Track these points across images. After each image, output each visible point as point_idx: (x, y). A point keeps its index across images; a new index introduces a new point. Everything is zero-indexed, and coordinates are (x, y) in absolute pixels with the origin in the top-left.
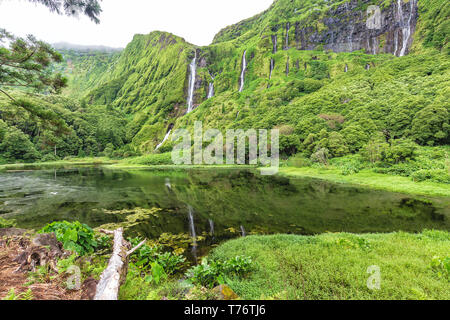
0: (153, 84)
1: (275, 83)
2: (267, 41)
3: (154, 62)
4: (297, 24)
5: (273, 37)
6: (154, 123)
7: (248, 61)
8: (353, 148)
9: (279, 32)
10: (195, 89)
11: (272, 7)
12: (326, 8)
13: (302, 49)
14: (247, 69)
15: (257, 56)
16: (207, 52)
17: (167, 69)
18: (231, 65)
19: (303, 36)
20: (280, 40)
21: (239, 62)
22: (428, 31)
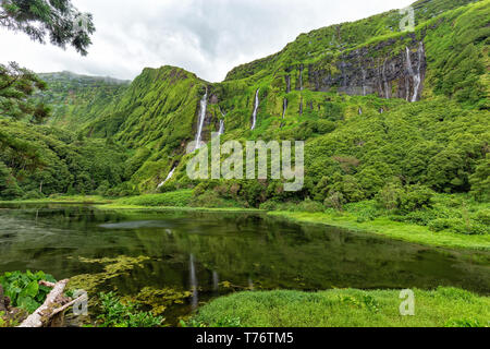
0: (159, 118)
1: (288, 122)
2: (281, 81)
3: (163, 96)
4: (310, 66)
5: (286, 77)
6: (158, 159)
7: (260, 100)
8: (369, 193)
9: (293, 73)
10: (204, 125)
11: (285, 49)
12: (338, 53)
13: (316, 90)
14: (259, 107)
15: (270, 94)
16: (219, 88)
17: (175, 104)
18: (244, 103)
19: (316, 78)
20: (293, 81)
21: (252, 100)
22: (437, 80)
